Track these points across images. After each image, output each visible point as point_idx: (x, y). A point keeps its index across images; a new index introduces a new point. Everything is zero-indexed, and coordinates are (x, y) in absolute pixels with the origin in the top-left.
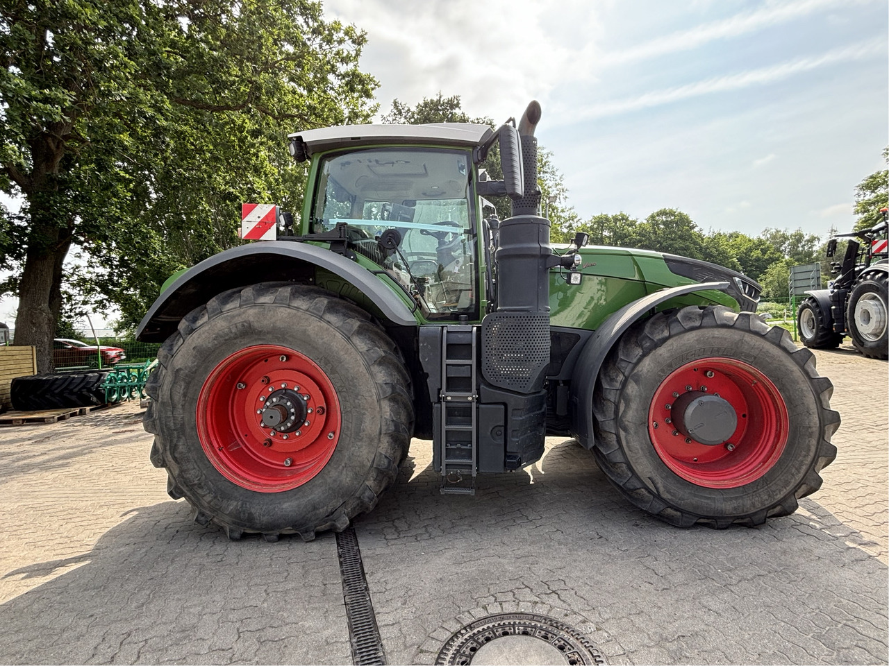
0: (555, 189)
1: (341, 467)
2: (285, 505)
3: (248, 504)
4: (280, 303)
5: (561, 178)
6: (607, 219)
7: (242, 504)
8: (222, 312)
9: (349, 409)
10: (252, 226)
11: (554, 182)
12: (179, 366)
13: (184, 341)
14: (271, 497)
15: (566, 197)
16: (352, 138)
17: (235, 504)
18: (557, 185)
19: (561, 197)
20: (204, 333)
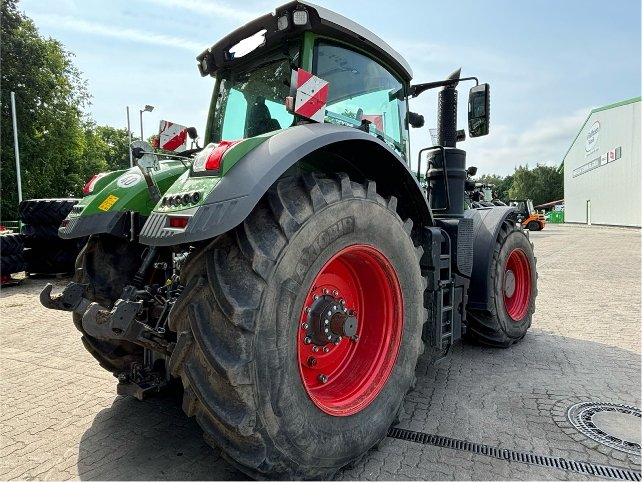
0: (78, 91)
1: (404, 361)
2: (375, 418)
3: (347, 432)
4: (372, 199)
5: (85, 82)
6: (113, 132)
7: (343, 436)
8: (327, 204)
9: (409, 305)
10: (307, 99)
11: (78, 85)
12: (288, 276)
13: (288, 241)
14: (359, 416)
15: (90, 103)
16: (360, 37)
17: (337, 439)
18: (80, 88)
19: (85, 101)
20: (312, 230)
